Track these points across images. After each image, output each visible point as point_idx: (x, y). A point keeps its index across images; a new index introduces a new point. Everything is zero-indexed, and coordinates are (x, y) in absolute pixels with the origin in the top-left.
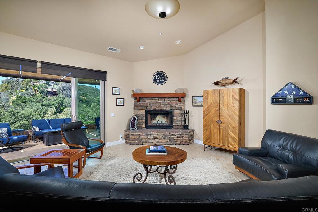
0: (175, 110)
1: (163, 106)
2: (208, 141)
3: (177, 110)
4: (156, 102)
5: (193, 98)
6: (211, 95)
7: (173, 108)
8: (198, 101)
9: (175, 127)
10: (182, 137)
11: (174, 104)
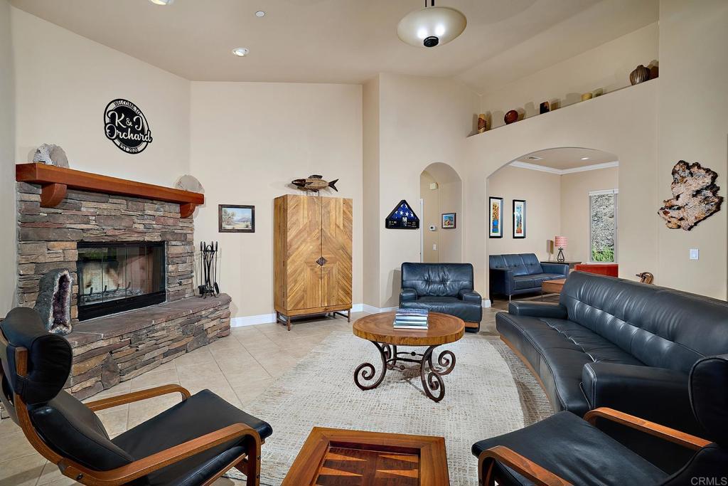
0: (174, 243)
1: (141, 227)
2: (300, 305)
3: (179, 243)
4: (118, 214)
5: (220, 210)
6: (306, 206)
7: (168, 237)
8: (235, 218)
9: (173, 296)
10: (220, 317)
11: (171, 222)
